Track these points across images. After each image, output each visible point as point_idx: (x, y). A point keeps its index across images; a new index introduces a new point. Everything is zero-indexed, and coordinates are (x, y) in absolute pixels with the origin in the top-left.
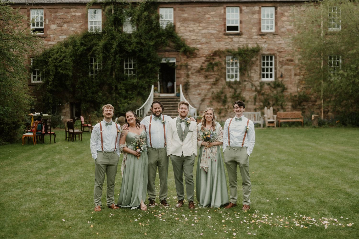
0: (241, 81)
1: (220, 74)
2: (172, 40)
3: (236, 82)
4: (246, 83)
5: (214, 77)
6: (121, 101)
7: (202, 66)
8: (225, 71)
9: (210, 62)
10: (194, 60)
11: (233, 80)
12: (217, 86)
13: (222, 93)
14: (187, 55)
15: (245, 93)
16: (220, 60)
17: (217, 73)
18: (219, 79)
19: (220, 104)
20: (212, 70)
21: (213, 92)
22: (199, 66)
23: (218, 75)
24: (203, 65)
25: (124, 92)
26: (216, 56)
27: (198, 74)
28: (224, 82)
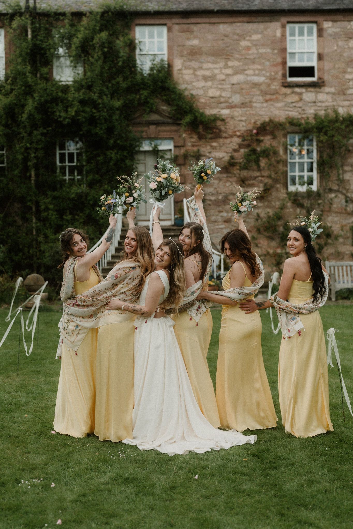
0: (321, 191)
1: (273, 176)
2: (165, 97)
3: (309, 193)
4: (333, 195)
5: (261, 182)
6: (46, 237)
7: (232, 158)
8: (285, 169)
9: (250, 148)
10: (214, 144)
11: (303, 189)
12: (266, 203)
13: (279, 217)
14: (198, 133)
15: (330, 219)
16: (275, 143)
17: (266, 173)
18: (272, 187)
19: (273, 244)
20: (255, 167)
21: (258, 215)
22: (227, 158)
23: (269, 177)
24: (236, 154)
25: (53, 216)
26: (265, 135)
27: (225, 175)
28: (283, 194)
